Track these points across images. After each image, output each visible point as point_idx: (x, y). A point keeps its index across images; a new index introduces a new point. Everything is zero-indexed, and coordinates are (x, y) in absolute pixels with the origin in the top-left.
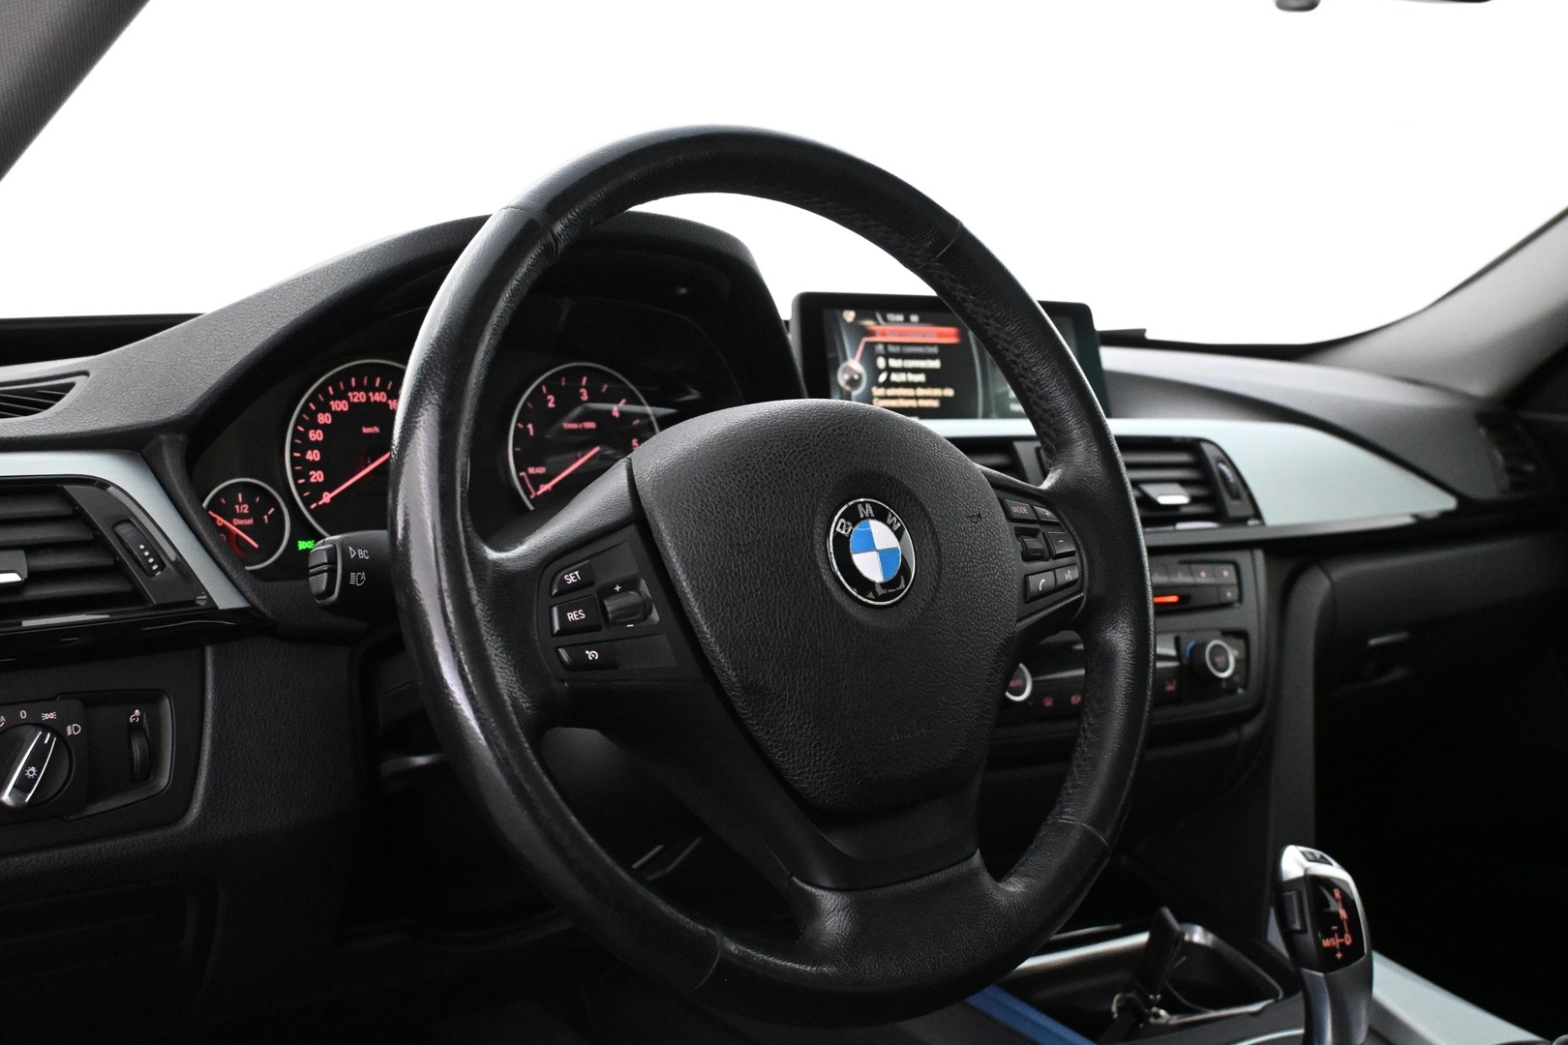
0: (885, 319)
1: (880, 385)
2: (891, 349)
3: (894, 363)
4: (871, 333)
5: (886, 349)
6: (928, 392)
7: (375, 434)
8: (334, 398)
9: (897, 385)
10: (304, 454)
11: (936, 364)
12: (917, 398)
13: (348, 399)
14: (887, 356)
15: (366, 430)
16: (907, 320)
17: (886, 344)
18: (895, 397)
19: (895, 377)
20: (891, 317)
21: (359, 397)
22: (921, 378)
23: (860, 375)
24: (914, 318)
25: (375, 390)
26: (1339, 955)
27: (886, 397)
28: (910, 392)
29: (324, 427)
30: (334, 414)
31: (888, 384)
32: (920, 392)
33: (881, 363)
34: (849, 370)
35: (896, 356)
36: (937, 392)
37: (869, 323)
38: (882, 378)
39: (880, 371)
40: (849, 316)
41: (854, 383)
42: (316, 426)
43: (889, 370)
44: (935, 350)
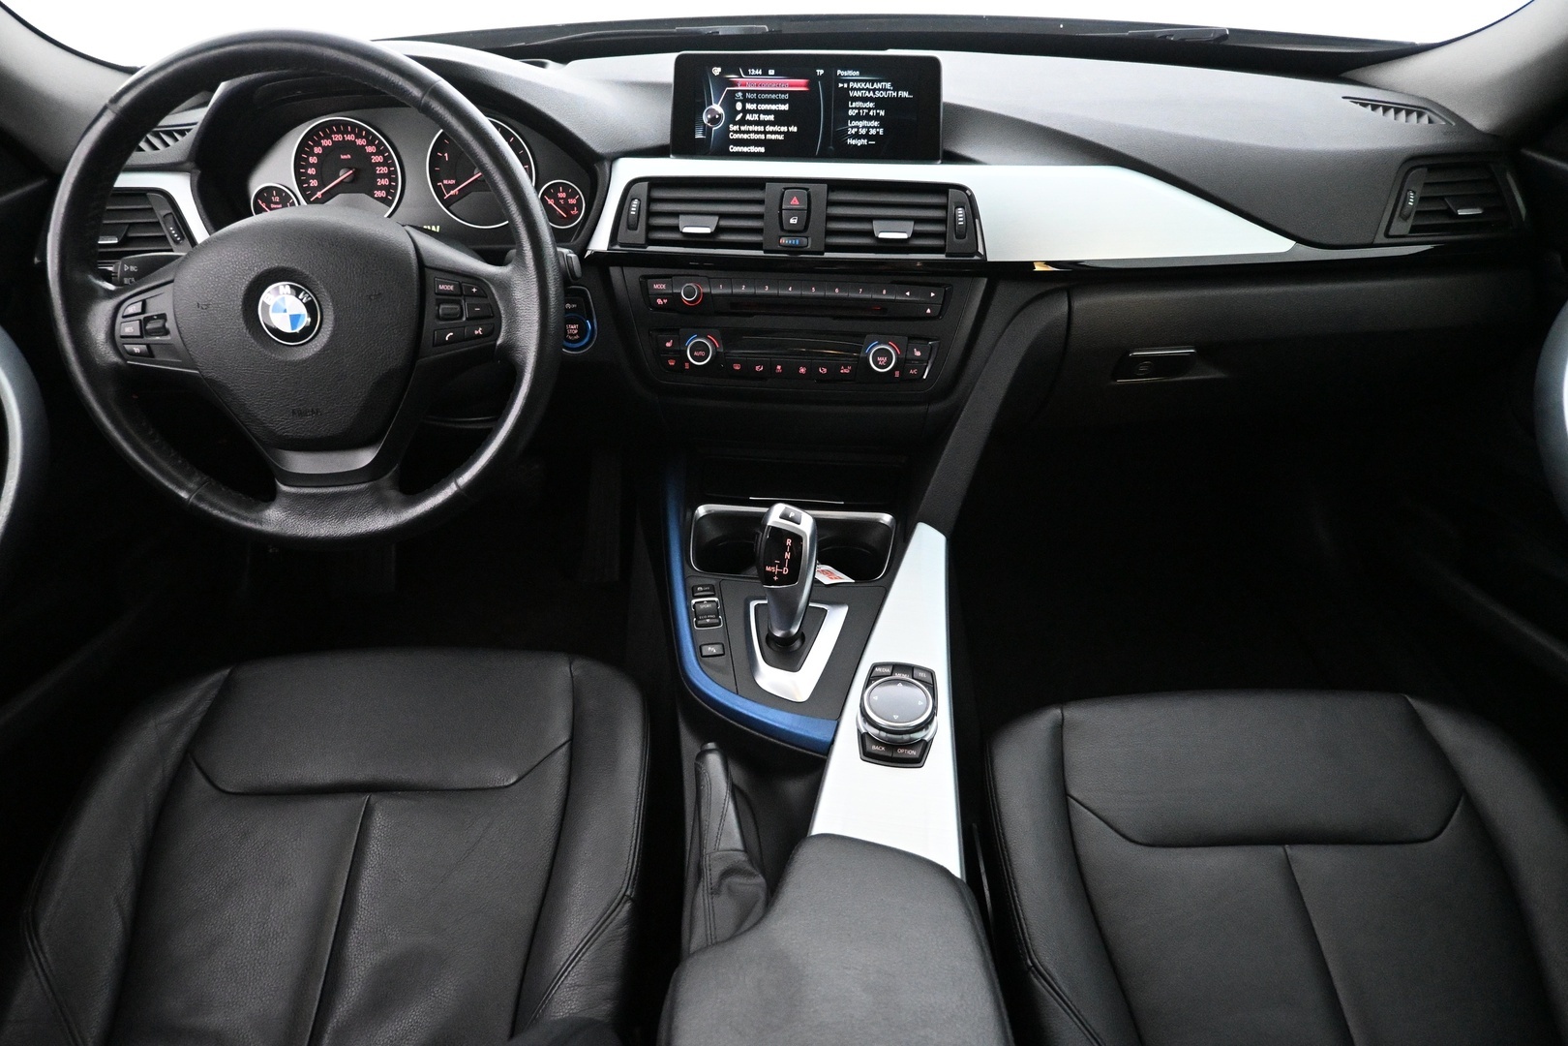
0: (746, 73)
1: (735, 123)
2: (748, 96)
3: (749, 106)
4: (734, 84)
5: (744, 96)
6: (776, 128)
7: (348, 159)
8: (323, 138)
9: (750, 123)
10: (307, 170)
11: (785, 107)
12: (765, 133)
13: (331, 139)
14: (744, 101)
15: (342, 157)
16: (765, 73)
17: (744, 92)
18: (748, 132)
19: (749, 117)
20: (753, 71)
21: (338, 137)
22: (771, 118)
23: (720, 115)
24: (771, 72)
25: (348, 133)
26: (776, 578)
27: (740, 132)
28: (761, 128)
29: (318, 155)
30: (324, 148)
31: (743, 122)
32: (769, 128)
33: (739, 106)
34: (712, 111)
35: (752, 101)
36: (784, 129)
37: (733, 77)
38: (739, 117)
39: (739, 112)
40: (717, 71)
41: (714, 121)
42: (314, 155)
43: (745, 111)
44: (787, 96)
